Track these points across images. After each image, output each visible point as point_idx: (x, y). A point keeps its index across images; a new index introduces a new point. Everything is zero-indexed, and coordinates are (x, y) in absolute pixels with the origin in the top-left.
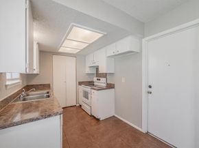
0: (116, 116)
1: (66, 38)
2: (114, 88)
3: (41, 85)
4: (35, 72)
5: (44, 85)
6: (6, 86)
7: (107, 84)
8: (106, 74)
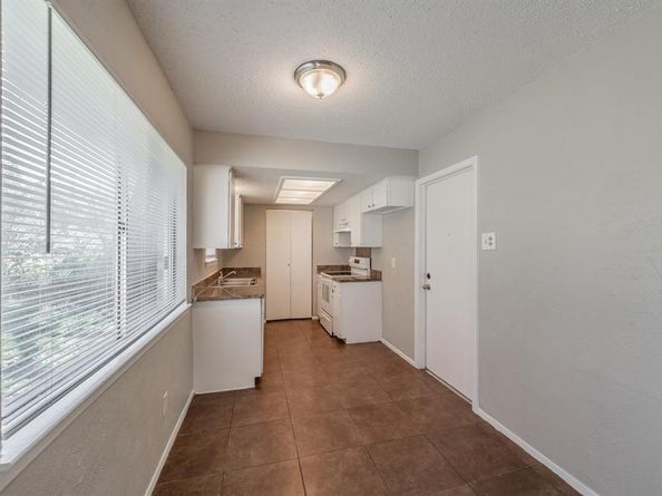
0: (384, 341)
1: (280, 189)
2: (380, 280)
3: (244, 269)
4: (236, 246)
5: (250, 269)
7: (372, 271)
8: (370, 248)
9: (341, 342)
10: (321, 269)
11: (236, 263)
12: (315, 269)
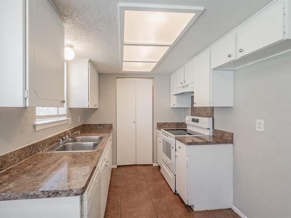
2: (231, 142)
3: (100, 125)
6: (34, 126)
7: (215, 131)
8: (213, 108)
9: (189, 208)
10: (160, 126)
11: (93, 120)
12: (155, 126)
